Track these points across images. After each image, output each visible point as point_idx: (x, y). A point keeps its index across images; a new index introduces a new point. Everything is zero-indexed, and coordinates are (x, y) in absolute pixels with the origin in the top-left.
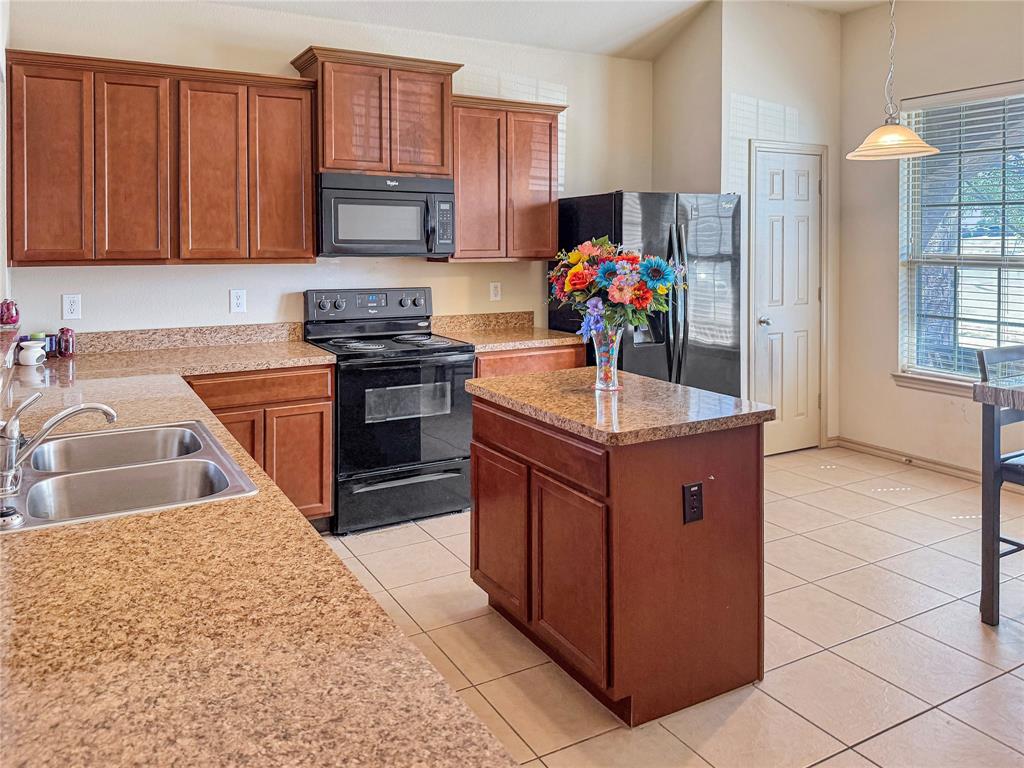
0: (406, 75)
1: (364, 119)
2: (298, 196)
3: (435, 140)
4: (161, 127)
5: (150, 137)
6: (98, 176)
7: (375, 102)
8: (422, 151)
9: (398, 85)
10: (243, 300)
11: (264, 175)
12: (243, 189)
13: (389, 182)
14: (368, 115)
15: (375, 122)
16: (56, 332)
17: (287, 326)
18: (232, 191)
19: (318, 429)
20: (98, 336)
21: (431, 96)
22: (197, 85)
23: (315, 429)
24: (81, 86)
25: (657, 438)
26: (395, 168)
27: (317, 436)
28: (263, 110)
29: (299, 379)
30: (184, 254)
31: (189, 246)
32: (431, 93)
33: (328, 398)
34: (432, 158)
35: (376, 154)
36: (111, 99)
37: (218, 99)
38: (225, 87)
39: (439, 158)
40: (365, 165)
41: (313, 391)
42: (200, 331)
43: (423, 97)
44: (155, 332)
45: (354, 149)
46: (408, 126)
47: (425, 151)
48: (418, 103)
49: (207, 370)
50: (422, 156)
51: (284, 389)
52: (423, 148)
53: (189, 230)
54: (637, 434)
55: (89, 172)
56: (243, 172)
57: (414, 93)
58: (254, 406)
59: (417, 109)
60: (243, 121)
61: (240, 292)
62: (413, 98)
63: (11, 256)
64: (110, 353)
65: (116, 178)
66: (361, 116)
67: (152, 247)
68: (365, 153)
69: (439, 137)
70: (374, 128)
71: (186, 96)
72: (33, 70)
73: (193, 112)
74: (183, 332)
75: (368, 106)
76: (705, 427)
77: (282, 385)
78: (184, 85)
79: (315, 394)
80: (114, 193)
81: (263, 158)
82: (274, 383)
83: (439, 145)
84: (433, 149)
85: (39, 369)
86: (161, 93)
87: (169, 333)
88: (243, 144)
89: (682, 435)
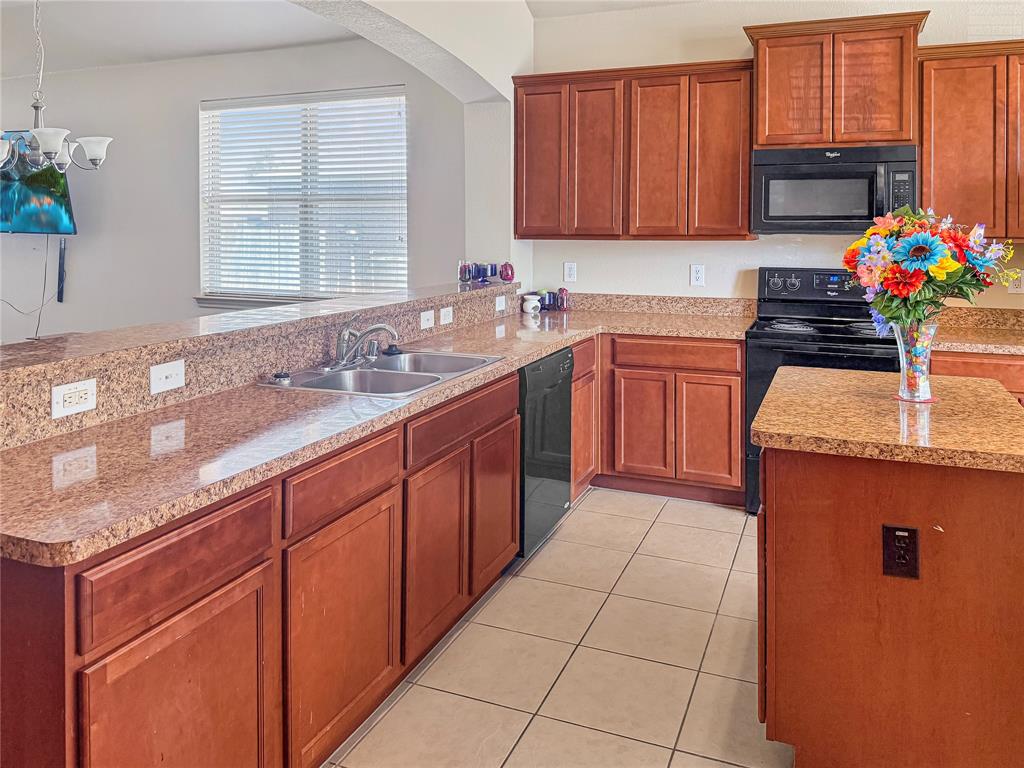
0: (852, 37)
1: (802, 91)
2: (734, 176)
3: (893, 102)
4: (617, 122)
5: (608, 132)
6: (571, 168)
7: (816, 72)
8: (873, 116)
9: (843, 49)
10: (702, 274)
11: (703, 156)
12: (683, 172)
13: (828, 154)
14: (807, 86)
15: (814, 92)
16: (556, 291)
17: (742, 303)
18: (674, 173)
19: (728, 401)
20: (586, 296)
21: (887, 54)
22: (645, 82)
23: (724, 401)
24: (560, 97)
25: (821, 451)
26: (838, 138)
27: (726, 408)
28: (704, 96)
29: (707, 351)
30: (633, 231)
31: (636, 224)
32: (887, 50)
33: (737, 373)
34: (888, 123)
35: (817, 125)
36: (581, 104)
37: (664, 91)
38: (668, 80)
39: (897, 123)
40: (801, 138)
41: (721, 364)
42: (663, 299)
43: (876, 58)
44: (628, 297)
45: (790, 124)
46: (857, 91)
47: (877, 116)
48: (870, 64)
49: (627, 331)
50: (873, 122)
51: (692, 357)
52: (875, 113)
53: (636, 211)
54: (789, 439)
55: (565, 166)
56: (684, 155)
57: (864, 55)
58: (666, 368)
59: (868, 70)
60: (684, 109)
61: (699, 267)
62: (864, 60)
63: (516, 232)
64: (594, 311)
65: (583, 169)
66: (799, 88)
67: (608, 225)
68: (803, 126)
69: (896, 97)
70: (815, 98)
71: (636, 94)
72: (530, 90)
73: (643, 106)
74: (649, 299)
75: (807, 78)
76: (909, 455)
77: (691, 353)
78: (635, 83)
79: (722, 367)
80: (582, 181)
81: (703, 142)
82: (683, 350)
83: (897, 109)
84: (889, 113)
85: (535, 317)
86: (617, 94)
87: (638, 299)
88: (684, 130)
89: (866, 456)
